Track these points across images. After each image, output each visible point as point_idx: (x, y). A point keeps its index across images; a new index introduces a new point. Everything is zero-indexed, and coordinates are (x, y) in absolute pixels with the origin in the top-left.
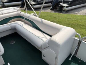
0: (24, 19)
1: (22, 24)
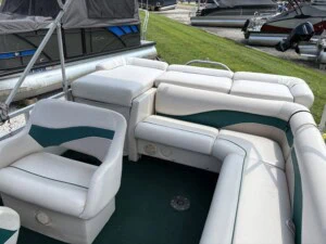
0: (290, 145)
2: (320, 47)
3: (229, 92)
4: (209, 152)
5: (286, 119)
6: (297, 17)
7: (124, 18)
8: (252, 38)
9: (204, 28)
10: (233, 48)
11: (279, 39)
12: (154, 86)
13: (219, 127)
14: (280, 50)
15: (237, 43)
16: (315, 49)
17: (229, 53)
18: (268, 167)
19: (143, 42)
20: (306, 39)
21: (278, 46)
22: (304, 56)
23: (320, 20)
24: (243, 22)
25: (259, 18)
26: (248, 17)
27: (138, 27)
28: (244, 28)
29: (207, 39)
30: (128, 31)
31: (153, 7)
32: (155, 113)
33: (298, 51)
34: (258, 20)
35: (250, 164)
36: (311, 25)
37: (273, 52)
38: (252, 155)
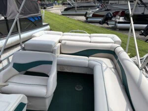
0: (116, 59)
1: (107, 67)
2: (116, 22)
3: (90, 42)
4: (87, 66)
5: (113, 50)
6: (106, 10)
7: (35, 13)
8: (89, 20)
9: (68, 16)
10: (82, 24)
11: (100, 19)
12: (59, 42)
13: (88, 56)
14: (101, 24)
15: (83, 22)
16: (114, 23)
17: (81, 26)
18: (111, 68)
19: (44, 24)
20: (110, 19)
21: (100, 23)
22: (110, 26)
23: (114, 11)
24: (85, 13)
25: (91, 11)
26: (86, 11)
27: (41, 17)
28: (85, 15)
29: (70, 21)
30: (37, 19)
31: (43, 8)
32: (61, 53)
33: (108, 24)
34: (91, 12)
35: (104, 68)
36: (111, 13)
37: (98, 25)
38: (104, 65)
